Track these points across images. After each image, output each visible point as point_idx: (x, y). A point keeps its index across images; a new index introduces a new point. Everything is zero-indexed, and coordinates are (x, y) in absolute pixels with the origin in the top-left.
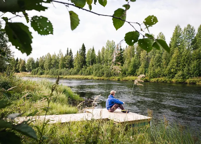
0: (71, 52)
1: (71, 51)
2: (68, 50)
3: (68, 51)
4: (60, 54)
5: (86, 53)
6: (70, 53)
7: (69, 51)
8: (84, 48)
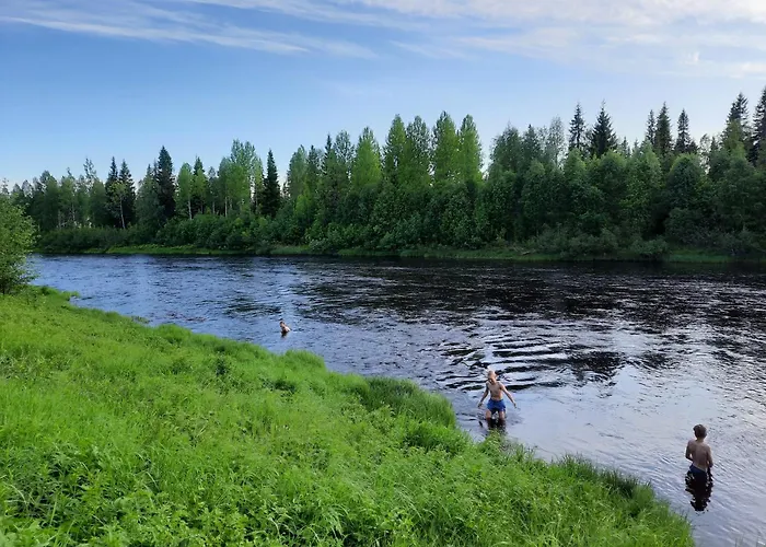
0: (125, 171)
1: (124, 165)
2: (113, 163)
3: (114, 167)
4: (88, 176)
5: (176, 173)
6: (123, 172)
7: (119, 169)
8: (165, 159)
